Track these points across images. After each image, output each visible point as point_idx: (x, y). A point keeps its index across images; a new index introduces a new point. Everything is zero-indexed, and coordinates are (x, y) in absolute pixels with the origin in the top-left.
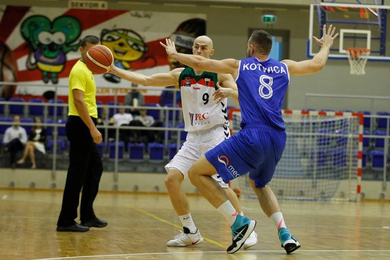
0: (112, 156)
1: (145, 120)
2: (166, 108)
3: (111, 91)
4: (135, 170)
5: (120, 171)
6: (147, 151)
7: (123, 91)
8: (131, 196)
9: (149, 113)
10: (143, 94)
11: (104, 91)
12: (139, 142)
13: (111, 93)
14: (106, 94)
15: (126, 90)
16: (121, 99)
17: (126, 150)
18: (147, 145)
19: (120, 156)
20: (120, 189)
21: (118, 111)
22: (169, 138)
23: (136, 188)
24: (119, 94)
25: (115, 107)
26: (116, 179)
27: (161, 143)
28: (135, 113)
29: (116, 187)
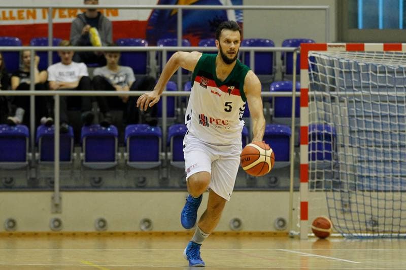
0: (48, 156)
1: (116, 76)
2: (161, 47)
3: (39, 13)
4: (97, 185)
5: (64, 189)
6: (122, 143)
7: (66, 13)
8: (91, 242)
9: (126, 59)
10: (111, 18)
11: (25, 14)
12: (106, 125)
13: (40, 20)
14: (31, 21)
15: (72, 10)
16: (62, 31)
17: (78, 143)
18: (121, 130)
19: (65, 156)
20: (66, 228)
21: (57, 58)
22: (171, 113)
23: (103, 223)
24: (57, 20)
25: (50, 48)
26: (57, 207)
27: (154, 124)
28: (93, 60)
29: (58, 223)
